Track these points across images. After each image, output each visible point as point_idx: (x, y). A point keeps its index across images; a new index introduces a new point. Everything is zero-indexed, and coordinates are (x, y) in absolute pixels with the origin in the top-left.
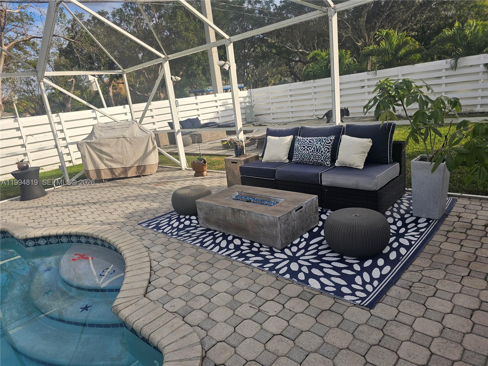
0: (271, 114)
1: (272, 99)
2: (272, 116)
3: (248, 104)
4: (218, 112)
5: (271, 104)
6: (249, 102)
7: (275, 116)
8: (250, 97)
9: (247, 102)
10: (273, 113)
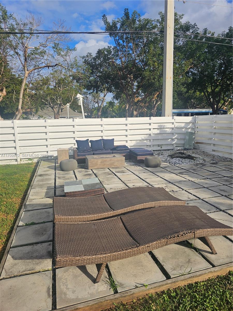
0: (212, 145)
1: (215, 128)
2: (212, 147)
3: (189, 130)
4: (150, 134)
5: (213, 134)
6: (192, 129)
7: (215, 148)
8: (194, 123)
9: (189, 128)
10: (214, 145)
